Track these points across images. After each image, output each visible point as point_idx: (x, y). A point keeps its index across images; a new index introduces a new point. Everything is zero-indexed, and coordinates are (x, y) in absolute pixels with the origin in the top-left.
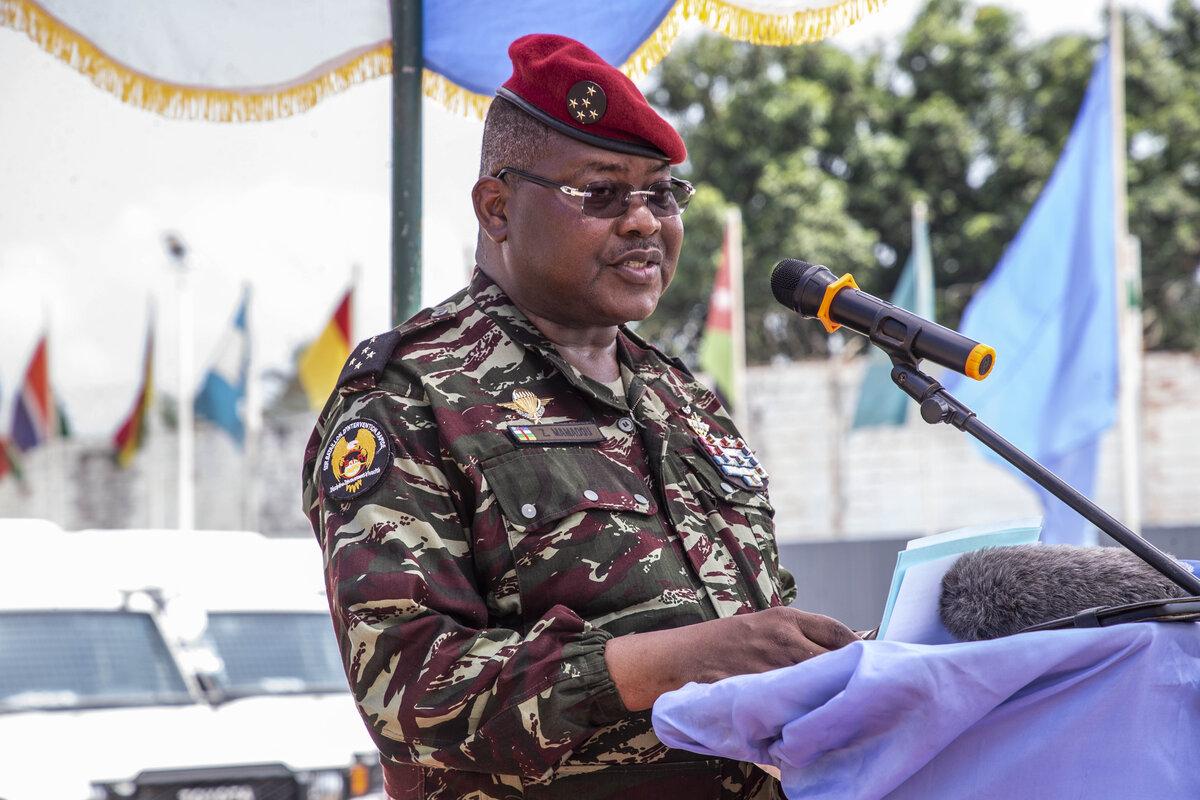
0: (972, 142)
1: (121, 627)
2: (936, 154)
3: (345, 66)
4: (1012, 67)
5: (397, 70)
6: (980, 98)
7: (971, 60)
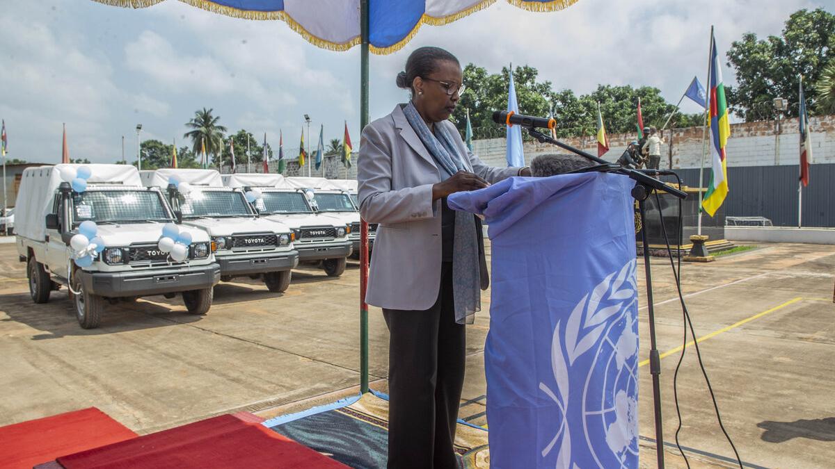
0: (476, 97)
1: (296, 196)
2: (468, 100)
3: (353, 38)
4: (484, 82)
5: (362, 43)
6: (478, 88)
7: (476, 80)
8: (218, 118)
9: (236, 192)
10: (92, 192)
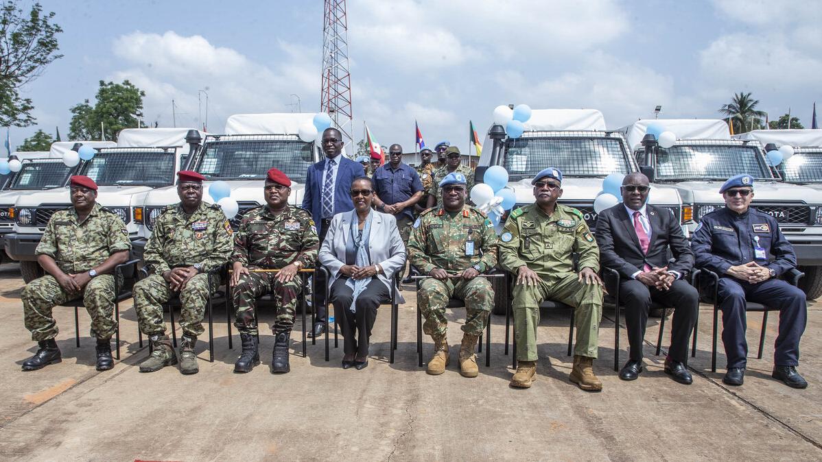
8: (756, 102)
9: (748, 147)
10: (532, 139)
